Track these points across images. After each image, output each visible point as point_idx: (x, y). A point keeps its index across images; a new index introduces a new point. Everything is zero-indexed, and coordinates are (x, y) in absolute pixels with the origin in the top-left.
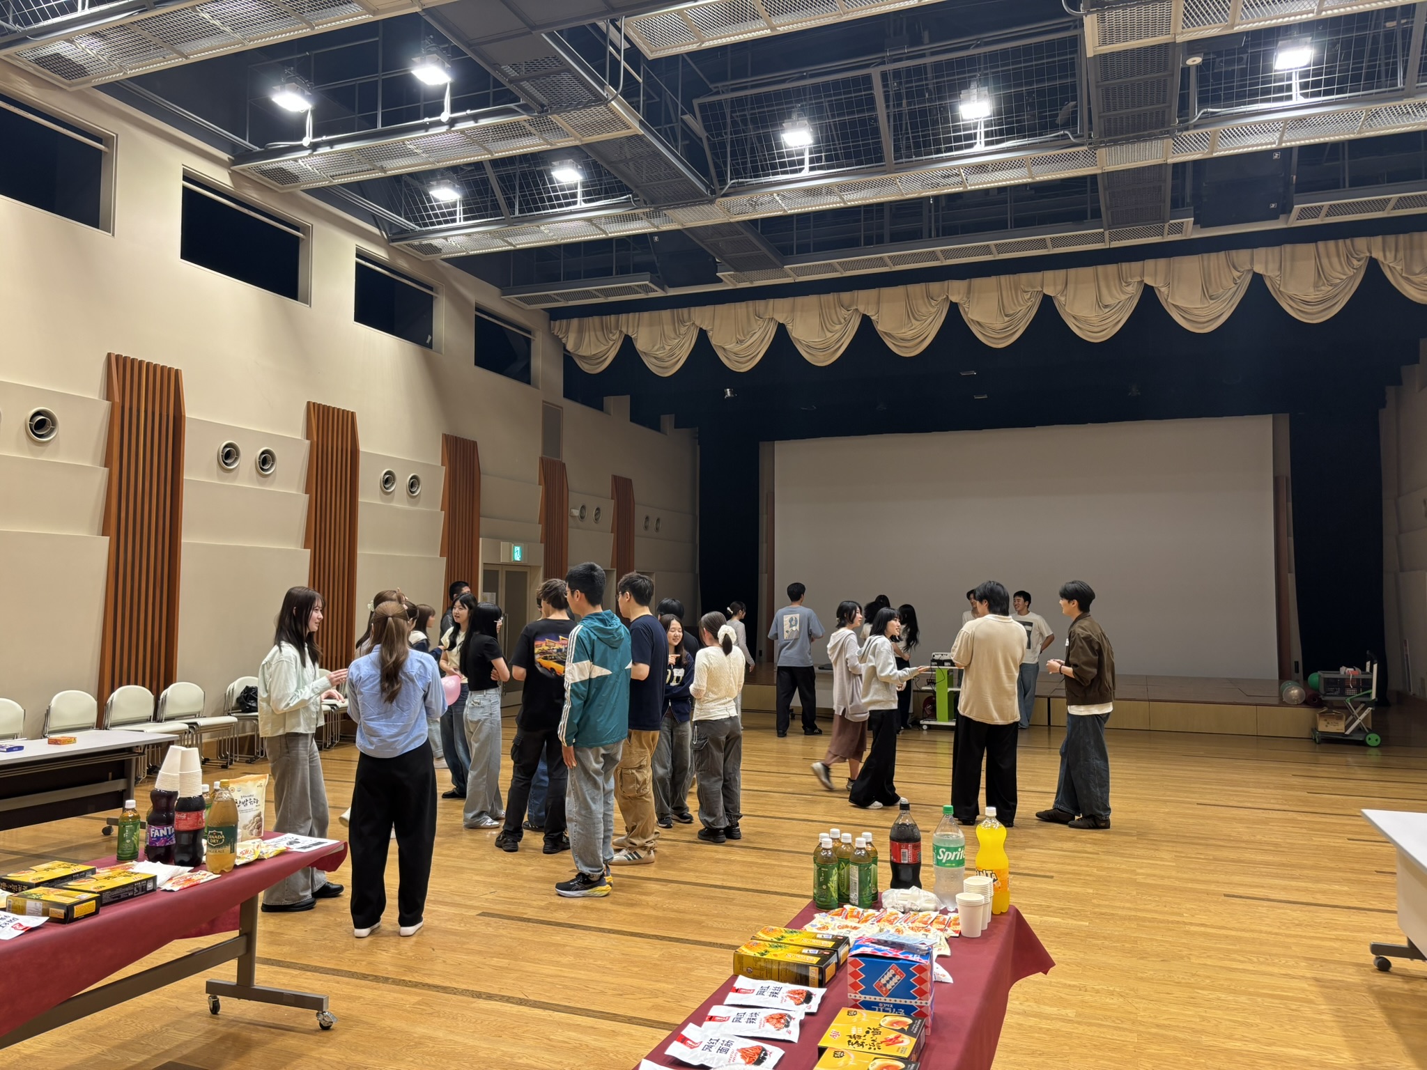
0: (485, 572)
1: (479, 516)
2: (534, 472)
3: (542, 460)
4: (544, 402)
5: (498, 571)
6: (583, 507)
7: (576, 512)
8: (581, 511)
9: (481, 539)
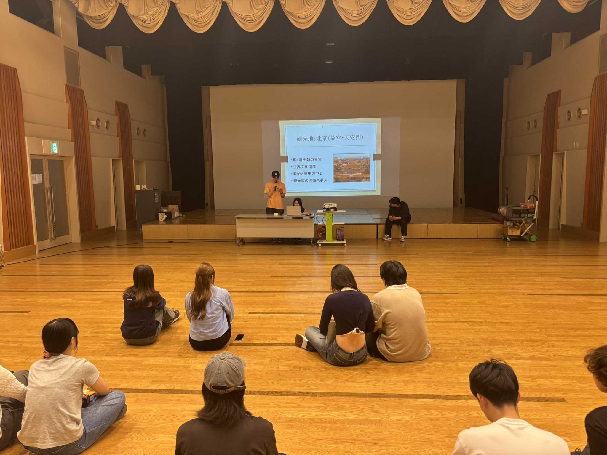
0: (32, 161)
1: (23, 121)
2: (62, 94)
3: (67, 86)
4: (65, 47)
5: (42, 160)
6: (98, 120)
7: (94, 123)
8: (97, 122)
9: (26, 137)
